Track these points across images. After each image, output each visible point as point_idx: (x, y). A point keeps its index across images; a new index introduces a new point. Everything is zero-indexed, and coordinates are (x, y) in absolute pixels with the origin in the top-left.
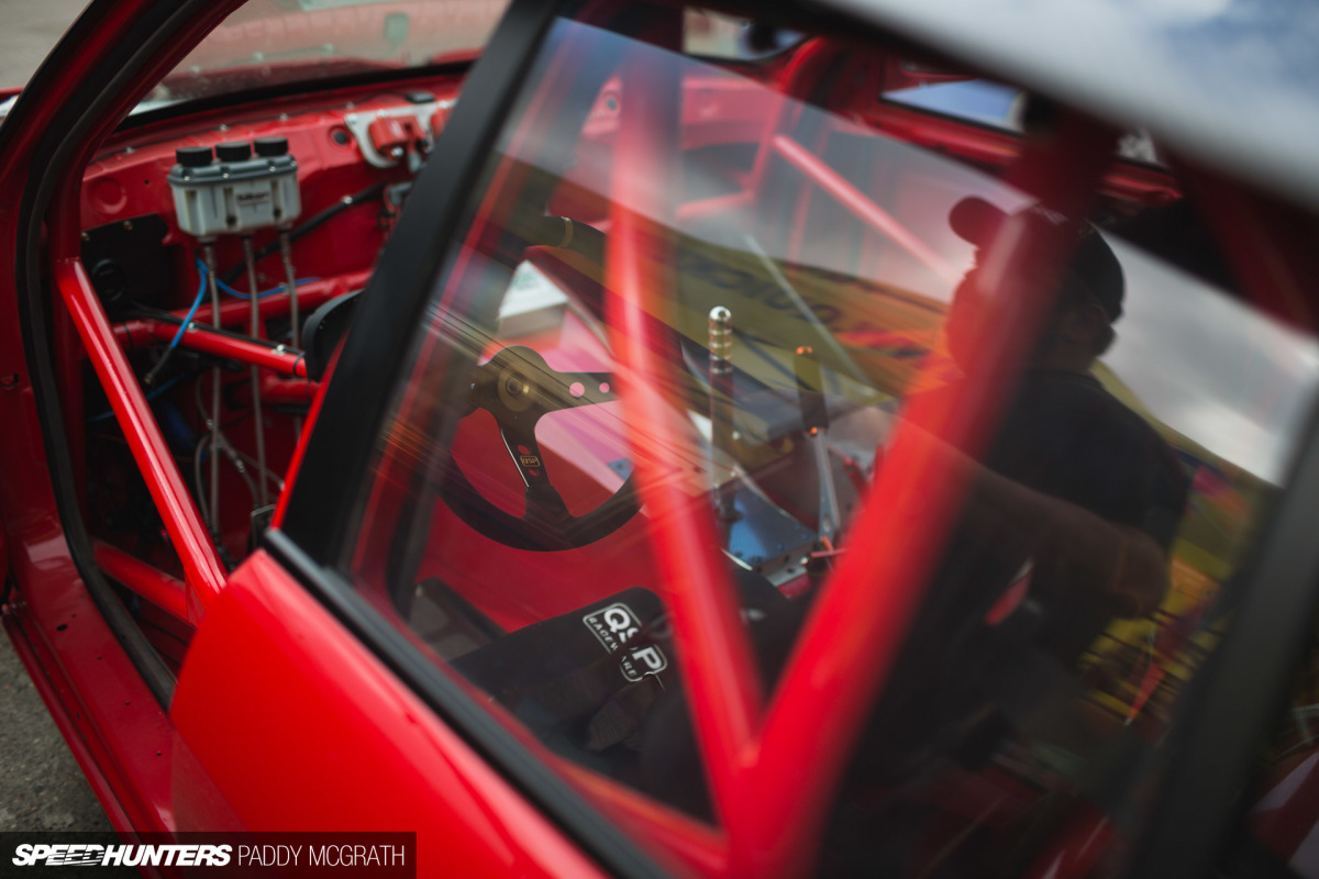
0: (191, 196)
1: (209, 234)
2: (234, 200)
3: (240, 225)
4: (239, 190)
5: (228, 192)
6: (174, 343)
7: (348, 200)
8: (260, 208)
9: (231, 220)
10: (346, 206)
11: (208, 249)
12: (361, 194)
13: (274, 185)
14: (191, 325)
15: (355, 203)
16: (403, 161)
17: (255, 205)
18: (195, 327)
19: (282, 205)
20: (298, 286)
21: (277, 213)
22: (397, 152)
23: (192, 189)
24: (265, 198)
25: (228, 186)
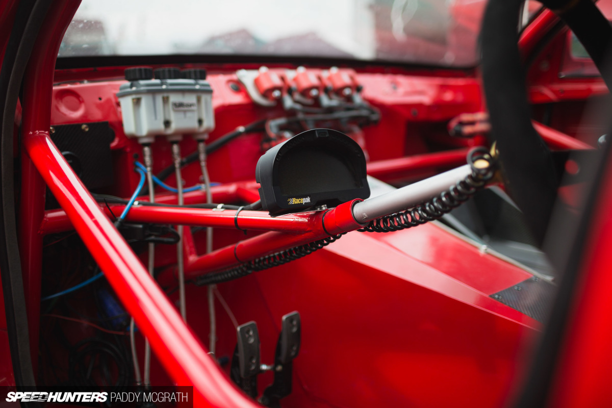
0: (137, 102)
1: (149, 135)
2: (170, 106)
3: (174, 127)
4: (174, 98)
5: (166, 100)
6: (122, 216)
7: (241, 129)
8: (189, 114)
9: (167, 123)
10: (240, 134)
11: (147, 150)
12: (250, 125)
13: (199, 100)
14: (136, 203)
15: (247, 132)
16: (279, 101)
17: (185, 112)
18: (139, 204)
19: (204, 117)
20: (212, 186)
21: (200, 122)
22: (277, 94)
23: (138, 96)
24: (193, 108)
25: (165, 95)
